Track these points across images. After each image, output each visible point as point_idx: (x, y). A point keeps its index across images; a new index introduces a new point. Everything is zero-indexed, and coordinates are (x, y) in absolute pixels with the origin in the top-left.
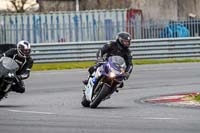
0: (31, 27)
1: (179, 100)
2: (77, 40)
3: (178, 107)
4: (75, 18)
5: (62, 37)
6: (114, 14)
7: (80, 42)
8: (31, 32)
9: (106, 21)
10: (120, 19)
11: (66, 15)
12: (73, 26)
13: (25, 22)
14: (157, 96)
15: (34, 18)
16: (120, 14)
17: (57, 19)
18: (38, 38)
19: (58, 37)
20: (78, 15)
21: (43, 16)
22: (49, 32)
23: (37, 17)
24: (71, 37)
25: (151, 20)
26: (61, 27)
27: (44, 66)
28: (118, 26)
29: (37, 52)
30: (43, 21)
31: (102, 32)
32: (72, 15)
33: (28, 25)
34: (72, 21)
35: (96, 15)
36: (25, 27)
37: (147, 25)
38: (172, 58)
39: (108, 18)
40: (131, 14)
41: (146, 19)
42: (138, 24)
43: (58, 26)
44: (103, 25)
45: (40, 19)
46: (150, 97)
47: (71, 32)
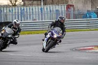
0: (20, 13)
1: (92, 49)
2: (42, 20)
3: (92, 52)
4: (41, 9)
5: (34, 18)
6: (60, 7)
7: (44, 21)
8: (20, 16)
9: (56, 10)
10: (63, 9)
11: (37, 8)
12: (40, 13)
13: (17, 11)
14: (81, 47)
15: (21, 9)
16: (63, 7)
17: (32, 9)
18: (23, 18)
19: (33, 18)
20: (42, 7)
21: (25, 8)
22: (28, 16)
23: (22, 8)
24: (39, 18)
25: (78, 10)
26: (34, 13)
27: (26, 32)
28: (62, 13)
29: (22, 26)
30: (25, 10)
31: (54, 16)
32: (40, 7)
33: (18, 12)
34: (40, 10)
35: (51, 7)
36: (17, 13)
37: (76, 12)
38: (88, 28)
39: (57, 9)
40: (69, 7)
41: (76, 9)
42: (72, 12)
43: (33, 13)
44: (55, 12)
45: (24, 10)
46: (78, 48)
47: (39, 16)
